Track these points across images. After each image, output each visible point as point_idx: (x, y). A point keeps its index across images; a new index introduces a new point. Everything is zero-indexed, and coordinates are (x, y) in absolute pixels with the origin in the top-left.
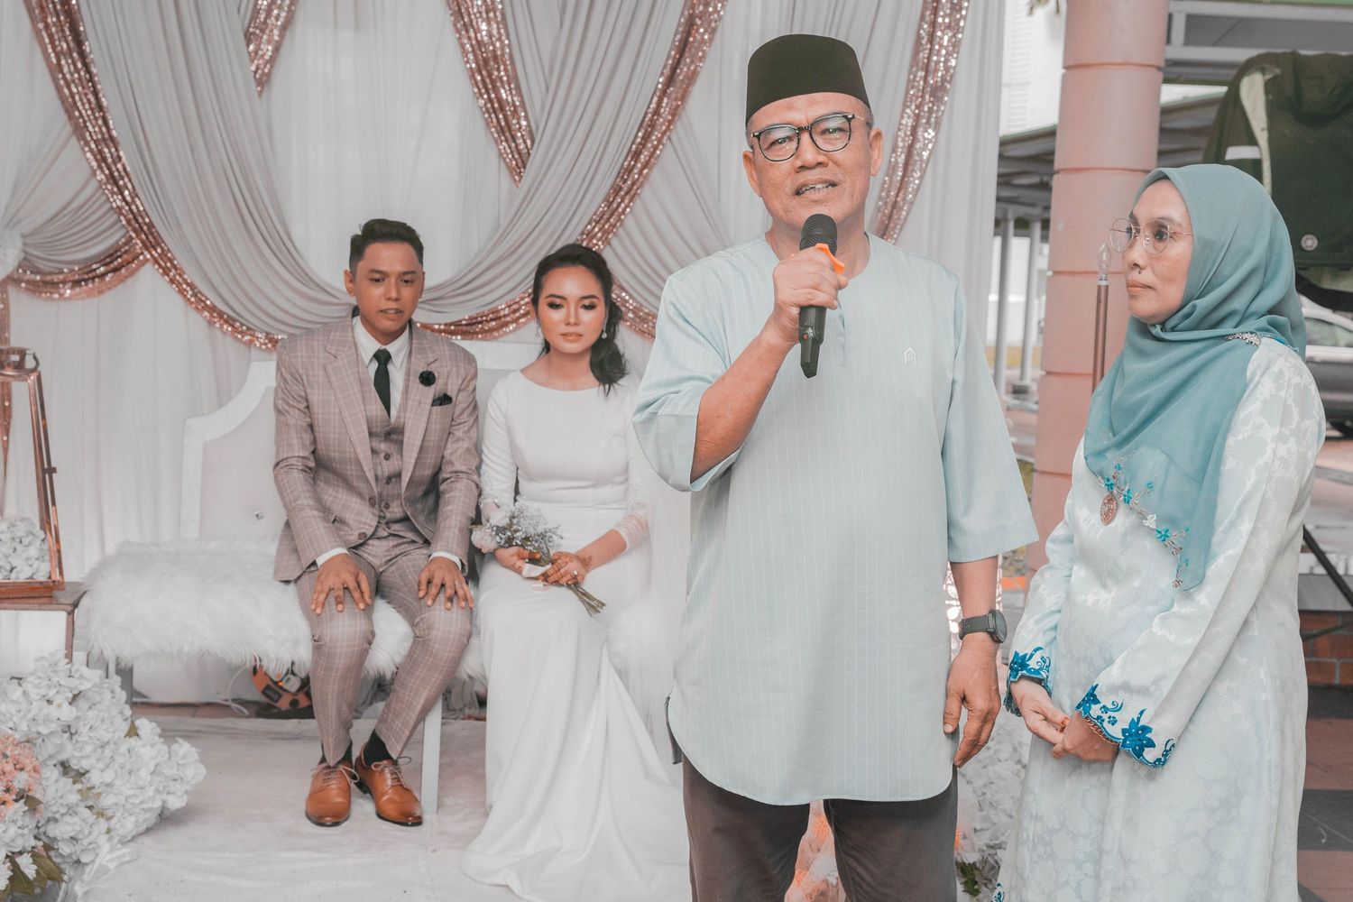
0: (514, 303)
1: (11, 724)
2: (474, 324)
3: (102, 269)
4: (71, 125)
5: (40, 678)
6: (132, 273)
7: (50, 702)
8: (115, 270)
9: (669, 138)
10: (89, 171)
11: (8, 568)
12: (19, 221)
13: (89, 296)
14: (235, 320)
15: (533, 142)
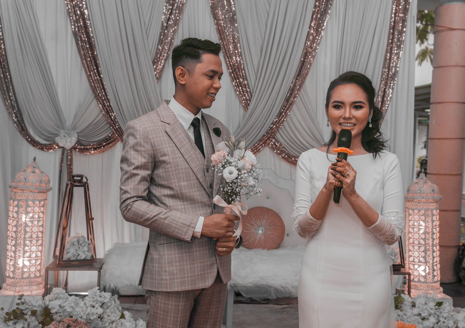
1: (80, 316)
3: (104, 144)
4: (94, 95)
5: (90, 298)
6: (114, 145)
7: (93, 307)
8: (108, 144)
9: (299, 95)
11: (77, 255)
12: (76, 128)
13: (99, 153)
15: (252, 96)
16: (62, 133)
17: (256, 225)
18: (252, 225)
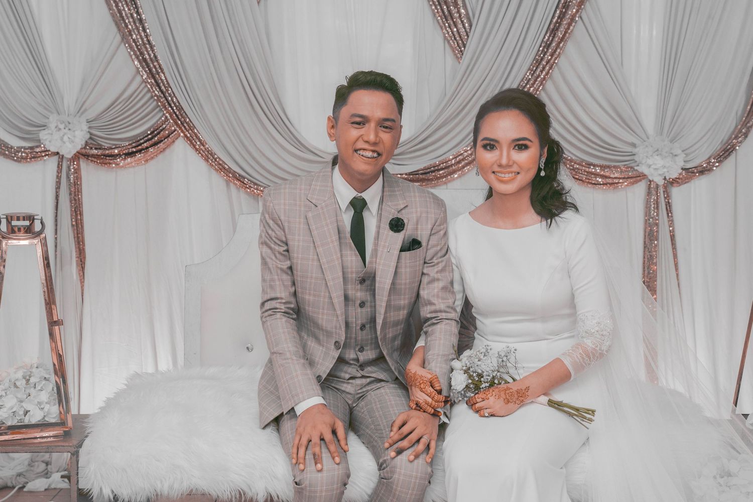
0: (459, 155)
2: (429, 173)
3: (147, 143)
4: (121, 35)
6: (169, 146)
8: (156, 144)
9: (581, 17)
10: (134, 70)
11: (22, 412)
12: (86, 110)
13: (137, 164)
14: (244, 178)
15: (471, 26)
16: (54, 122)
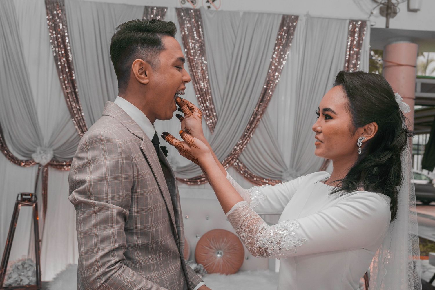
2: (197, 179)
9: (262, 119)
12: (53, 145)
15: (217, 120)
16: (38, 149)
17: (215, 249)
18: (211, 248)
